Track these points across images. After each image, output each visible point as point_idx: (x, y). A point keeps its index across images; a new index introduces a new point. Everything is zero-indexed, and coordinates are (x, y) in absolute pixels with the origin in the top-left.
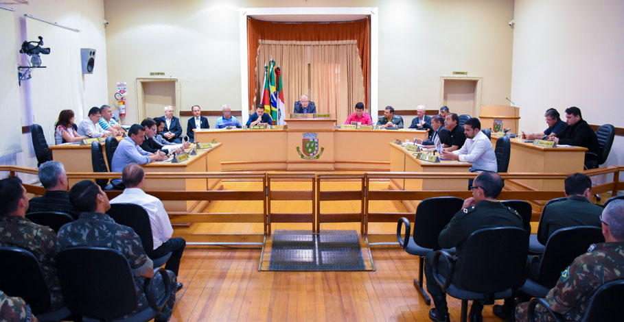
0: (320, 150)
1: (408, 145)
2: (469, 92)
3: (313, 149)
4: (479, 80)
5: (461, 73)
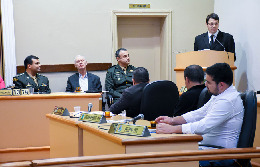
2: (153, 35)
4: (167, 15)
5: (141, 5)
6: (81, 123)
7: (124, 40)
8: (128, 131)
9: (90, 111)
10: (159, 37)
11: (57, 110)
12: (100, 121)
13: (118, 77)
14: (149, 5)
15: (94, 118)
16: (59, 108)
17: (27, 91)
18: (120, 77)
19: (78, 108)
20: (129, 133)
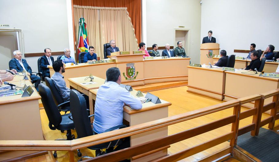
0: (136, 74)
3: (132, 73)
4: (189, 30)
10: (184, 38)
18: (180, 51)
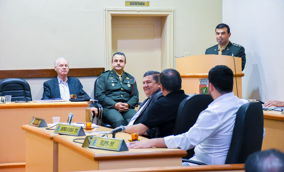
1: (59, 126)
2: (154, 37)
4: (169, 14)
5: (138, 3)
6: (57, 135)
7: (120, 42)
8: (104, 145)
9: (70, 122)
10: (159, 39)
11: (34, 121)
12: (77, 134)
13: (113, 83)
14: (148, 2)
15: (71, 130)
16: (36, 119)
17: (3, 99)
18: (115, 83)
19: (57, 119)
20: (104, 147)
